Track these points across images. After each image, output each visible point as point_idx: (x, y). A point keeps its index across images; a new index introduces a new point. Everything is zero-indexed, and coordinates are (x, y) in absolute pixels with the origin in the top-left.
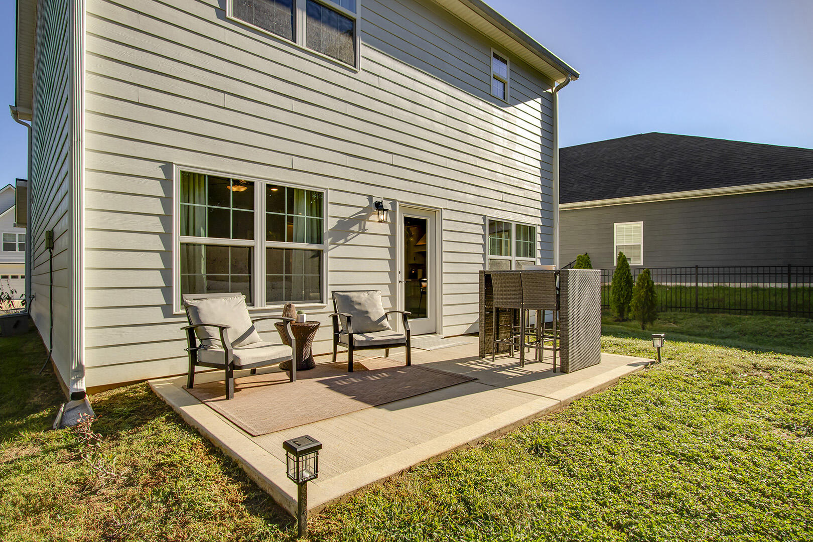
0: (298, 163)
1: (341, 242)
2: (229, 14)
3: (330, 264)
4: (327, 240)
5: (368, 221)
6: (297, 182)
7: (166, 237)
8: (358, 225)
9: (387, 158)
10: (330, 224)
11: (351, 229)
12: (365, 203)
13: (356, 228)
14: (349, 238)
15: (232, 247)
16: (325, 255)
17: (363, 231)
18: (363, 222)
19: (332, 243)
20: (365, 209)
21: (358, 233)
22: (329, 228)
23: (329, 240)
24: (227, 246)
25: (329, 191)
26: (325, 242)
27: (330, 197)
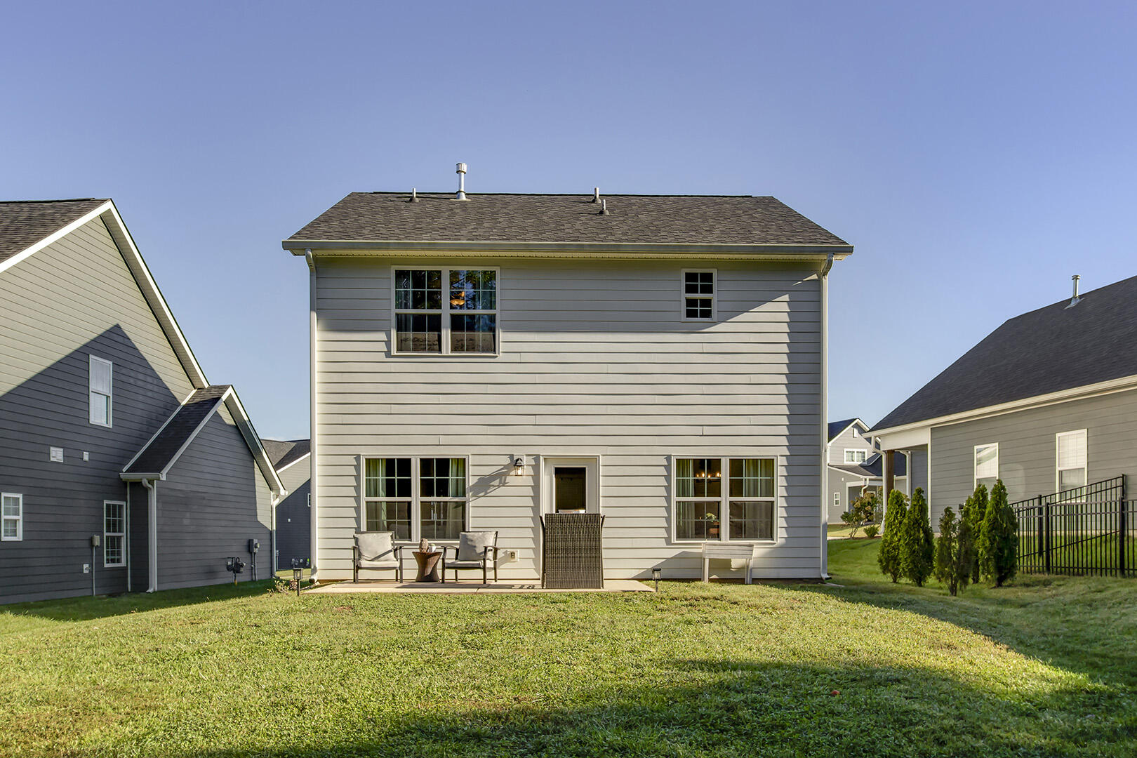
0: (443, 440)
1: (482, 494)
2: (394, 352)
3: (471, 511)
4: (469, 494)
5: (509, 475)
6: (443, 453)
7: (357, 499)
8: (498, 480)
9: (531, 420)
10: (471, 481)
11: (492, 484)
12: (507, 461)
13: (496, 482)
14: (489, 491)
15: (398, 502)
16: (467, 505)
17: (504, 484)
18: (503, 477)
19: (473, 496)
20: (505, 467)
21: (499, 486)
22: (470, 484)
23: (470, 494)
24: (395, 502)
25: (470, 456)
26: (467, 495)
27: (471, 461)
